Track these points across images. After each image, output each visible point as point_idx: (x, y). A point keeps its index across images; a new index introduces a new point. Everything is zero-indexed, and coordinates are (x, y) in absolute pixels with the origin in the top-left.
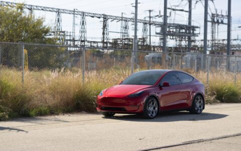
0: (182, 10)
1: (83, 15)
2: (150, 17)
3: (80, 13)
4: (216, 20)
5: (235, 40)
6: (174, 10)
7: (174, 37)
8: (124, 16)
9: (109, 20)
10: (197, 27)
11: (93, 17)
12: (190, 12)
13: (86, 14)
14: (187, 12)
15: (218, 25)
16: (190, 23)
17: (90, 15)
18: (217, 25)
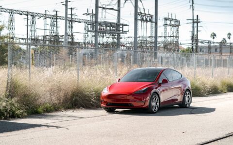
0: (112, 9)
1: (12, 13)
2: (72, 15)
3: (9, 11)
4: (144, 19)
5: (160, 37)
6: (104, 8)
7: (104, 34)
8: (47, 13)
9: (37, 17)
10: (126, 25)
11: (21, 14)
12: (119, 11)
13: (15, 12)
14: (116, 10)
15: (147, 23)
16: (119, 21)
17: (18, 12)
18: (145, 23)
